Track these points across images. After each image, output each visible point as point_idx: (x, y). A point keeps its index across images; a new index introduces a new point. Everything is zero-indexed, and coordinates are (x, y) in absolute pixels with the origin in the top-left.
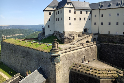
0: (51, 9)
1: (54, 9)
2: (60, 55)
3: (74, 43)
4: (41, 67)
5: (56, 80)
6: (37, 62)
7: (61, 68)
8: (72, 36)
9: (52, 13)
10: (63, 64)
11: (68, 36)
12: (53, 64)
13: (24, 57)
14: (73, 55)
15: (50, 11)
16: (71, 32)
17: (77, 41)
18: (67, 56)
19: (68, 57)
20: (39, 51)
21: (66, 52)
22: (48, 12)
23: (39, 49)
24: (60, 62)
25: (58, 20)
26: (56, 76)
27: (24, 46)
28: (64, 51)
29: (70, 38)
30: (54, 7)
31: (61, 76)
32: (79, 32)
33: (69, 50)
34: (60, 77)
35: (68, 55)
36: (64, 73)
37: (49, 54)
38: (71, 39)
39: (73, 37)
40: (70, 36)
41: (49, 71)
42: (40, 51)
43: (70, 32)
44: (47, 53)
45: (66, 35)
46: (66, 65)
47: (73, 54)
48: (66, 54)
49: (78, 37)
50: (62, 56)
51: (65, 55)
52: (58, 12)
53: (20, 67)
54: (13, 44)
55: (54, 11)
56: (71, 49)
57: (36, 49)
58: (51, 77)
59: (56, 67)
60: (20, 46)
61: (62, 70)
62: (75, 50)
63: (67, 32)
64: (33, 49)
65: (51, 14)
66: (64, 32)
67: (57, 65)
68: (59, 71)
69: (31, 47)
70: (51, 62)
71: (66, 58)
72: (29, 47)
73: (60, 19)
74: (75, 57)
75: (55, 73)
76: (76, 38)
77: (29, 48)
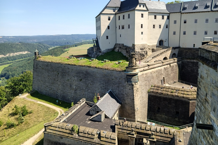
0: (111, 11)
1: (115, 11)
2: (137, 74)
3: (149, 60)
4: (110, 90)
5: (134, 105)
6: (103, 85)
7: (139, 90)
8: (144, 50)
9: (112, 17)
10: (141, 85)
11: (140, 51)
12: (130, 85)
13: (81, 80)
14: (151, 75)
15: (109, 14)
16: (143, 45)
17: (153, 58)
18: (144, 76)
19: (146, 77)
20: (107, 69)
21: (144, 70)
22: (107, 17)
23: (106, 68)
24: (138, 83)
25: (123, 28)
26: (134, 100)
27: (80, 64)
28: (142, 69)
29: (142, 53)
30: (114, 8)
31: (140, 100)
32: (151, 45)
33: (147, 68)
34: (138, 102)
35: (146, 74)
36: (142, 96)
37: (123, 73)
38: (143, 55)
39: (145, 53)
40: (142, 51)
41: (123, 94)
42: (109, 70)
43: (141, 45)
44: (120, 72)
45: (137, 49)
46: (144, 87)
47: (151, 73)
48: (144, 72)
49: (152, 52)
50: (140, 76)
51: (143, 74)
52: (122, 16)
53: (73, 94)
54: (59, 63)
55: (115, 14)
56: (149, 67)
57: (102, 67)
58: (126, 102)
59: (134, 89)
60: (72, 65)
61: (141, 92)
62: (153, 68)
63: (138, 45)
64: (96, 68)
65: (111, 19)
66: (134, 45)
67: (135, 85)
68: (137, 94)
69: (92, 66)
70: (126, 83)
71: (144, 78)
72: (89, 65)
73: (126, 27)
74: (153, 78)
75: (134, 96)
76: (150, 53)
77: (90, 67)
